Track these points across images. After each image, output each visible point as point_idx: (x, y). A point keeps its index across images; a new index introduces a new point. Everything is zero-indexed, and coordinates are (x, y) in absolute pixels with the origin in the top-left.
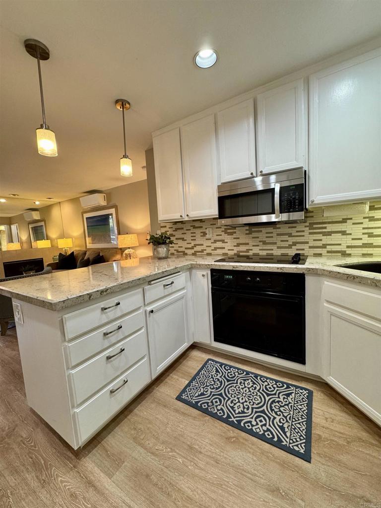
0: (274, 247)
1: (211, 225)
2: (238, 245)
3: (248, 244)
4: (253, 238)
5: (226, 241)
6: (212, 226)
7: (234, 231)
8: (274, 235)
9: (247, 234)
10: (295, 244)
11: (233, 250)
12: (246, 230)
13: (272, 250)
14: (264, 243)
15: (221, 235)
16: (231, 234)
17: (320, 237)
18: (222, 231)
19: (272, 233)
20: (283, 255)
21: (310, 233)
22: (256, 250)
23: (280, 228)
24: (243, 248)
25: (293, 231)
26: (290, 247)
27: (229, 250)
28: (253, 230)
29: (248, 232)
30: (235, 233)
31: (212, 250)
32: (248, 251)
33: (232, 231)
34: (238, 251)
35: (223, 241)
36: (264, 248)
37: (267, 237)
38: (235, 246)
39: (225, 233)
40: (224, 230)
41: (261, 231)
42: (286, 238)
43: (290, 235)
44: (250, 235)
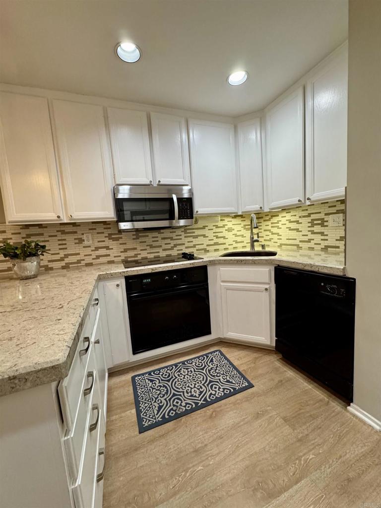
0: (160, 250)
1: (90, 229)
2: (125, 251)
3: (135, 249)
4: (141, 242)
5: (110, 247)
6: (91, 231)
7: (120, 236)
8: (159, 239)
9: (134, 239)
10: (175, 246)
11: (120, 256)
12: (133, 235)
13: (158, 252)
14: (151, 247)
15: (104, 241)
16: (117, 239)
17: (191, 239)
18: (106, 237)
19: (157, 237)
20: (168, 256)
21: (185, 237)
22: (144, 254)
23: (163, 233)
24: (131, 253)
25: (174, 235)
26: (172, 248)
27: (115, 257)
28: (140, 234)
29: (135, 237)
30: (121, 238)
31: (93, 259)
32: (136, 255)
33: (118, 236)
34: (125, 257)
35: (107, 248)
36: (151, 251)
37: (153, 241)
38: (121, 252)
39: (109, 239)
40: (107, 235)
41: (148, 236)
42: (168, 241)
43: (172, 239)
44: (138, 240)
